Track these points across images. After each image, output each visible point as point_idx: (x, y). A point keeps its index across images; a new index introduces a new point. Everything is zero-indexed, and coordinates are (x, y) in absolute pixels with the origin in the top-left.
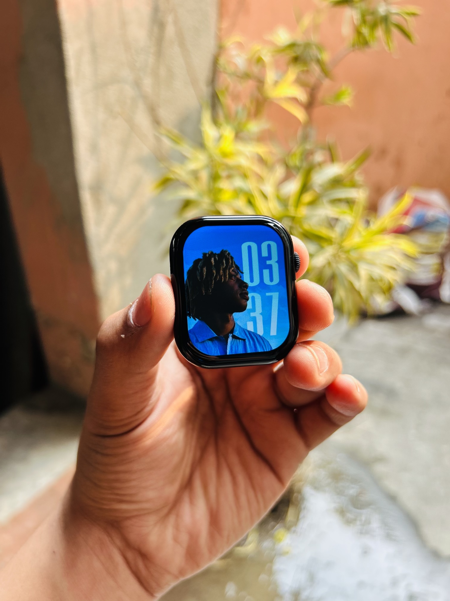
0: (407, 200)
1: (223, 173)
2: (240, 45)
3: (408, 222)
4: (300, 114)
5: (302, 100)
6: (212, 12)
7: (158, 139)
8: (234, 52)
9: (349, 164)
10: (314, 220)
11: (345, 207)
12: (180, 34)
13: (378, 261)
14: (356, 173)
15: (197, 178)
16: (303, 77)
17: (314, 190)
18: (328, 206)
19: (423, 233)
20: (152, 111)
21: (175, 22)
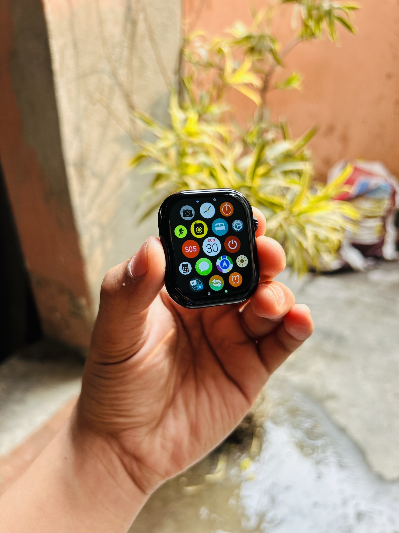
0: (348, 171)
1: (189, 150)
2: (204, 39)
3: (352, 190)
4: (256, 98)
5: (257, 85)
6: (178, 10)
7: (133, 121)
8: (198, 44)
9: (299, 141)
10: (268, 189)
11: (296, 178)
12: (150, 30)
13: (324, 224)
14: (305, 148)
15: (167, 155)
16: (258, 65)
17: (268, 164)
18: (281, 177)
19: (367, 199)
20: (127, 97)
21: (146, 19)
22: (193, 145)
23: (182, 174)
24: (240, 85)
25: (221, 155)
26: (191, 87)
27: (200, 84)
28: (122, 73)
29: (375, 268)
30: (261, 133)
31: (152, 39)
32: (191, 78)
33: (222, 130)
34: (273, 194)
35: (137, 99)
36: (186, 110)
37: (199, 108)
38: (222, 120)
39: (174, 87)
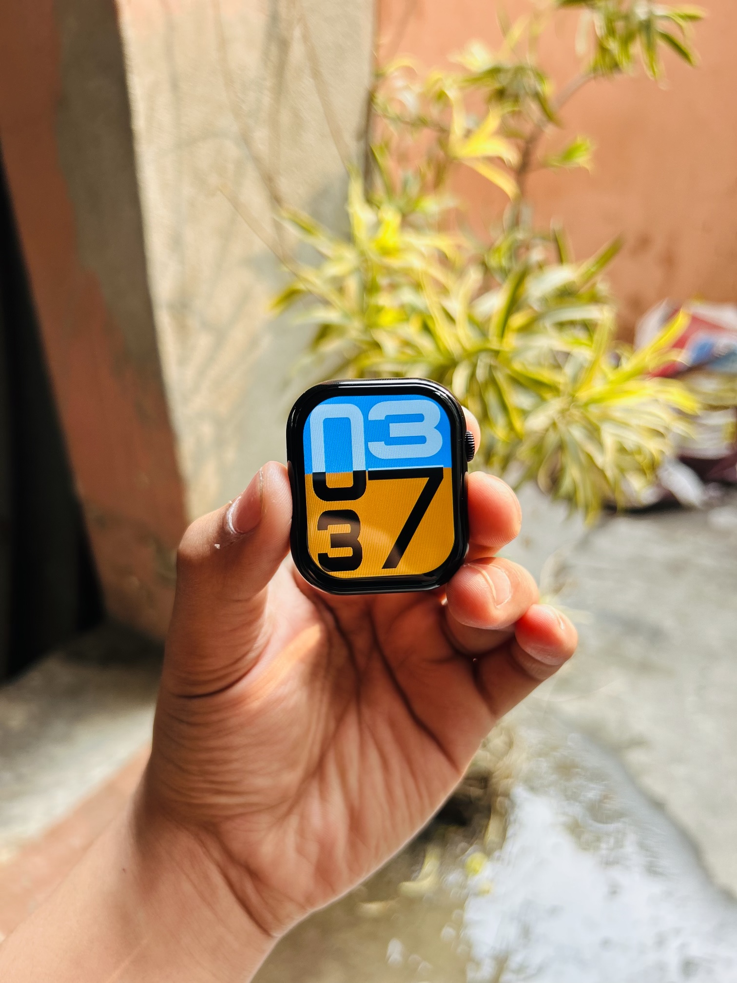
0: (681, 322)
1: (384, 281)
2: (409, 73)
3: (683, 358)
4: (507, 184)
5: (511, 160)
6: (366, 21)
7: (278, 227)
8: (399, 83)
9: (587, 265)
10: (530, 356)
11: (581, 335)
12: (312, 57)
13: (634, 422)
14: (599, 278)
15: (341, 290)
16: (512, 122)
17: (530, 307)
18: (552, 332)
19: (710, 374)
20: (269, 181)
21: (306, 38)
22: (389, 271)
23: (370, 326)
24: (477, 159)
25: (444, 290)
26: (386, 161)
27: (403, 158)
28: (261, 136)
29: (722, 503)
30: (518, 250)
31: (316, 74)
32: (387, 145)
33: (444, 243)
34: (540, 364)
35: (285, 186)
36: (379, 208)
37: (402, 202)
38: (443, 225)
39: (357, 163)
